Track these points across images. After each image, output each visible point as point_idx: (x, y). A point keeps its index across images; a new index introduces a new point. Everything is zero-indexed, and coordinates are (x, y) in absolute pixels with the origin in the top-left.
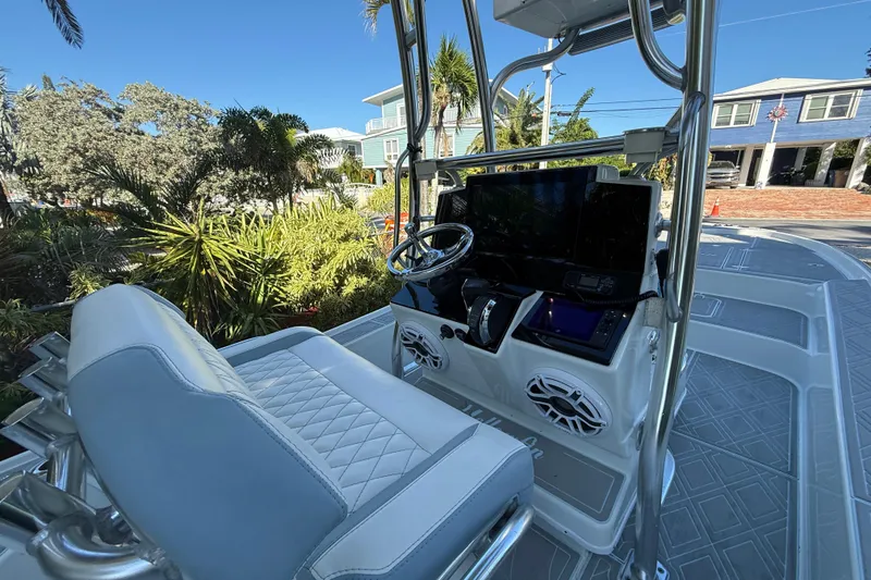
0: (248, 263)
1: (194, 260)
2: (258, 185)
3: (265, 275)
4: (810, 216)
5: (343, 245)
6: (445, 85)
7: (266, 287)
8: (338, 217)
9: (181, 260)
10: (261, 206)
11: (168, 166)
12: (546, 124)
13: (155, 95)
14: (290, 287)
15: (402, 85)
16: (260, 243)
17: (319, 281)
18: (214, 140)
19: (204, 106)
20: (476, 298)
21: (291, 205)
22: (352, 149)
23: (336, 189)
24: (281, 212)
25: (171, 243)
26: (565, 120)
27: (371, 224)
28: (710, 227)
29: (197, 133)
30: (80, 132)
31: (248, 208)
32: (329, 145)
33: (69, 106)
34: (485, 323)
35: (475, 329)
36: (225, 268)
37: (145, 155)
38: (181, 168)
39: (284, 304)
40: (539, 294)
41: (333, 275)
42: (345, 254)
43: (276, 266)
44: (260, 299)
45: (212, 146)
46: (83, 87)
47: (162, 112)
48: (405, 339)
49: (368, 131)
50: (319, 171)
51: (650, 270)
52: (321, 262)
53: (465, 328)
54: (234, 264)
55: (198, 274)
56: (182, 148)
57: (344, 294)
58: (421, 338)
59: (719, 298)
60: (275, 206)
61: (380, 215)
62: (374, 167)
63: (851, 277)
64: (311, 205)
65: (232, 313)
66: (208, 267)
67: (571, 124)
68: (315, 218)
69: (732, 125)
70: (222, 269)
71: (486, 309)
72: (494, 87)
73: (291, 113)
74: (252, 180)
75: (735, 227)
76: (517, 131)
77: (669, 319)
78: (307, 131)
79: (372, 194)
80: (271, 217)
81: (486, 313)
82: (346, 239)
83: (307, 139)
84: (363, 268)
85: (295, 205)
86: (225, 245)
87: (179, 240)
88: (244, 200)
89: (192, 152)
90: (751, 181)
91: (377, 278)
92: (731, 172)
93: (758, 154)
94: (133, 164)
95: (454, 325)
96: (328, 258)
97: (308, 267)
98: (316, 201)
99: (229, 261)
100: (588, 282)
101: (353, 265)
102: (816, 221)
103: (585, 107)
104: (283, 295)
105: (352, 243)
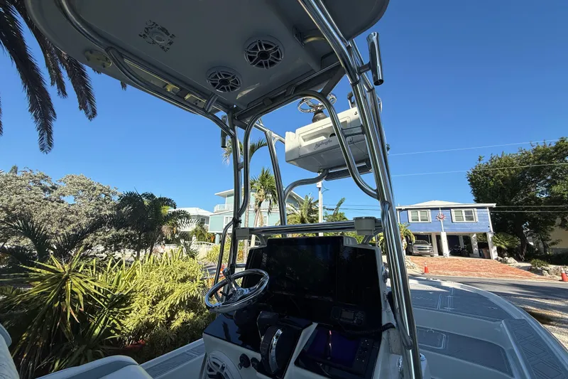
0: (99, 297)
1: (53, 294)
2: (131, 240)
3: (109, 309)
4: (480, 275)
5: (181, 285)
6: (263, 190)
7: (107, 319)
8: (182, 264)
9: (42, 293)
10: (127, 254)
11: (70, 223)
12: (321, 214)
13: (84, 181)
14: (128, 320)
15: (233, 190)
16: (115, 282)
17: (154, 315)
18: (111, 209)
19: (112, 189)
20: (268, 329)
21: (151, 254)
22: (202, 221)
23: (185, 244)
24: (141, 259)
25: (41, 279)
26: (332, 213)
27: (206, 271)
28: (425, 280)
29: (101, 204)
30: (15, 199)
31: (118, 255)
32: (188, 217)
33: (19, 183)
34: (273, 351)
35: (266, 357)
36: (78, 301)
37: (57, 215)
38: (79, 225)
39: (117, 336)
40: (315, 325)
41: (167, 309)
42: (181, 292)
43: (122, 302)
44: (97, 331)
45: (108, 212)
46: (36, 173)
47: (83, 191)
48: (211, 370)
49: (215, 210)
50: (177, 232)
51: (386, 307)
52: (160, 298)
53: (258, 356)
54: (87, 298)
55: (51, 306)
56: (86, 213)
57: (172, 327)
58: (223, 368)
59: (445, 333)
60: (138, 254)
61: (213, 264)
62: (215, 232)
63: (517, 318)
64: (164, 254)
65: (65, 345)
66: (63, 300)
67: (335, 215)
68: (166, 263)
69: (420, 221)
70: (75, 301)
71: (274, 338)
72: (286, 191)
73: (168, 198)
74: (127, 236)
75: (438, 280)
76: (304, 216)
77: (405, 347)
78: (175, 208)
79: (211, 249)
80: (132, 262)
81: (275, 341)
82: (183, 280)
83: (174, 213)
84: (192, 304)
85: (153, 254)
86: (86, 282)
87: (48, 276)
88: (117, 249)
89: (92, 216)
90: (441, 253)
91: (201, 313)
92: (428, 247)
93: (439, 237)
94: (44, 220)
95: (251, 354)
96: (166, 295)
97: (148, 303)
98: (169, 252)
99: (84, 296)
100: (347, 315)
101: (185, 301)
102: (484, 278)
103: (341, 206)
104: (119, 327)
105: (188, 284)
